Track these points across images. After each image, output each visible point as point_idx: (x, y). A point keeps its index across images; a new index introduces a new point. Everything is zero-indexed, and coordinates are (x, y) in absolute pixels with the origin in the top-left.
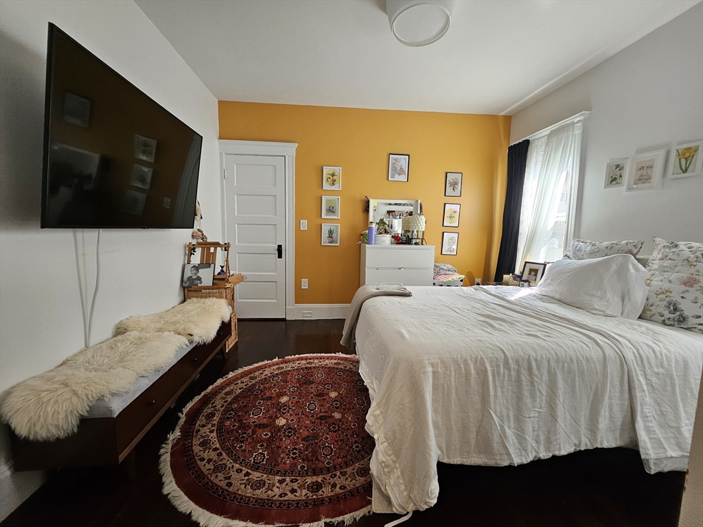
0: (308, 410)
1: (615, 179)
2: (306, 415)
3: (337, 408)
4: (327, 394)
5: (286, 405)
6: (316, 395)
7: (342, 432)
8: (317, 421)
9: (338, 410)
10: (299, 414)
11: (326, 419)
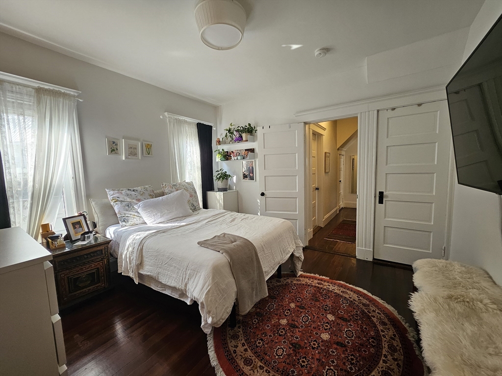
0: (310, 317)
1: (114, 150)
2: (312, 314)
3: (289, 310)
4: (288, 324)
5: (325, 330)
6: (297, 327)
7: (296, 296)
8: (307, 307)
9: (290, 308)
10: (317, 317)
11: (301, 306)
